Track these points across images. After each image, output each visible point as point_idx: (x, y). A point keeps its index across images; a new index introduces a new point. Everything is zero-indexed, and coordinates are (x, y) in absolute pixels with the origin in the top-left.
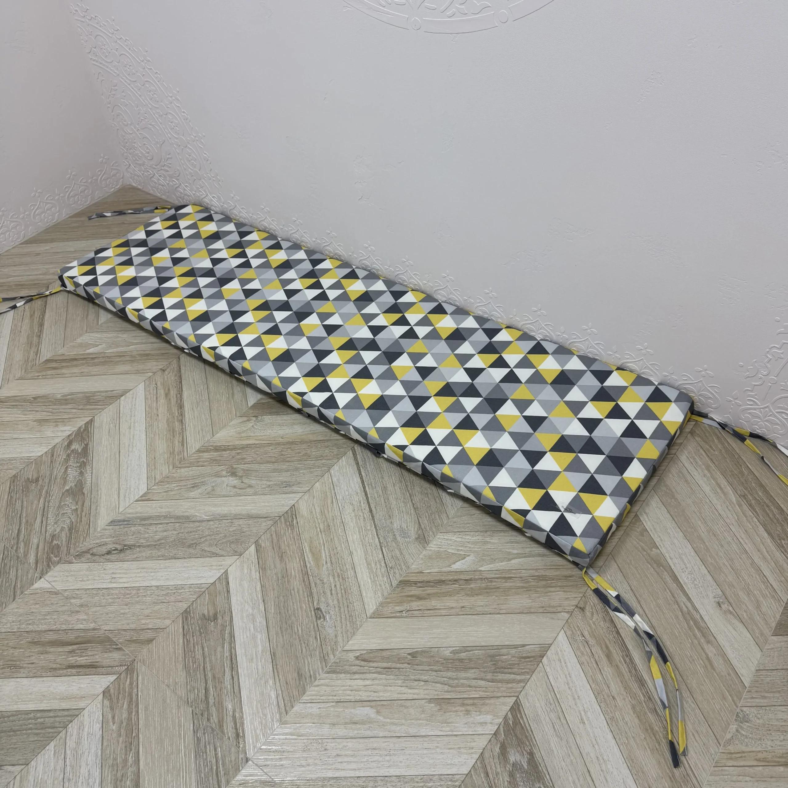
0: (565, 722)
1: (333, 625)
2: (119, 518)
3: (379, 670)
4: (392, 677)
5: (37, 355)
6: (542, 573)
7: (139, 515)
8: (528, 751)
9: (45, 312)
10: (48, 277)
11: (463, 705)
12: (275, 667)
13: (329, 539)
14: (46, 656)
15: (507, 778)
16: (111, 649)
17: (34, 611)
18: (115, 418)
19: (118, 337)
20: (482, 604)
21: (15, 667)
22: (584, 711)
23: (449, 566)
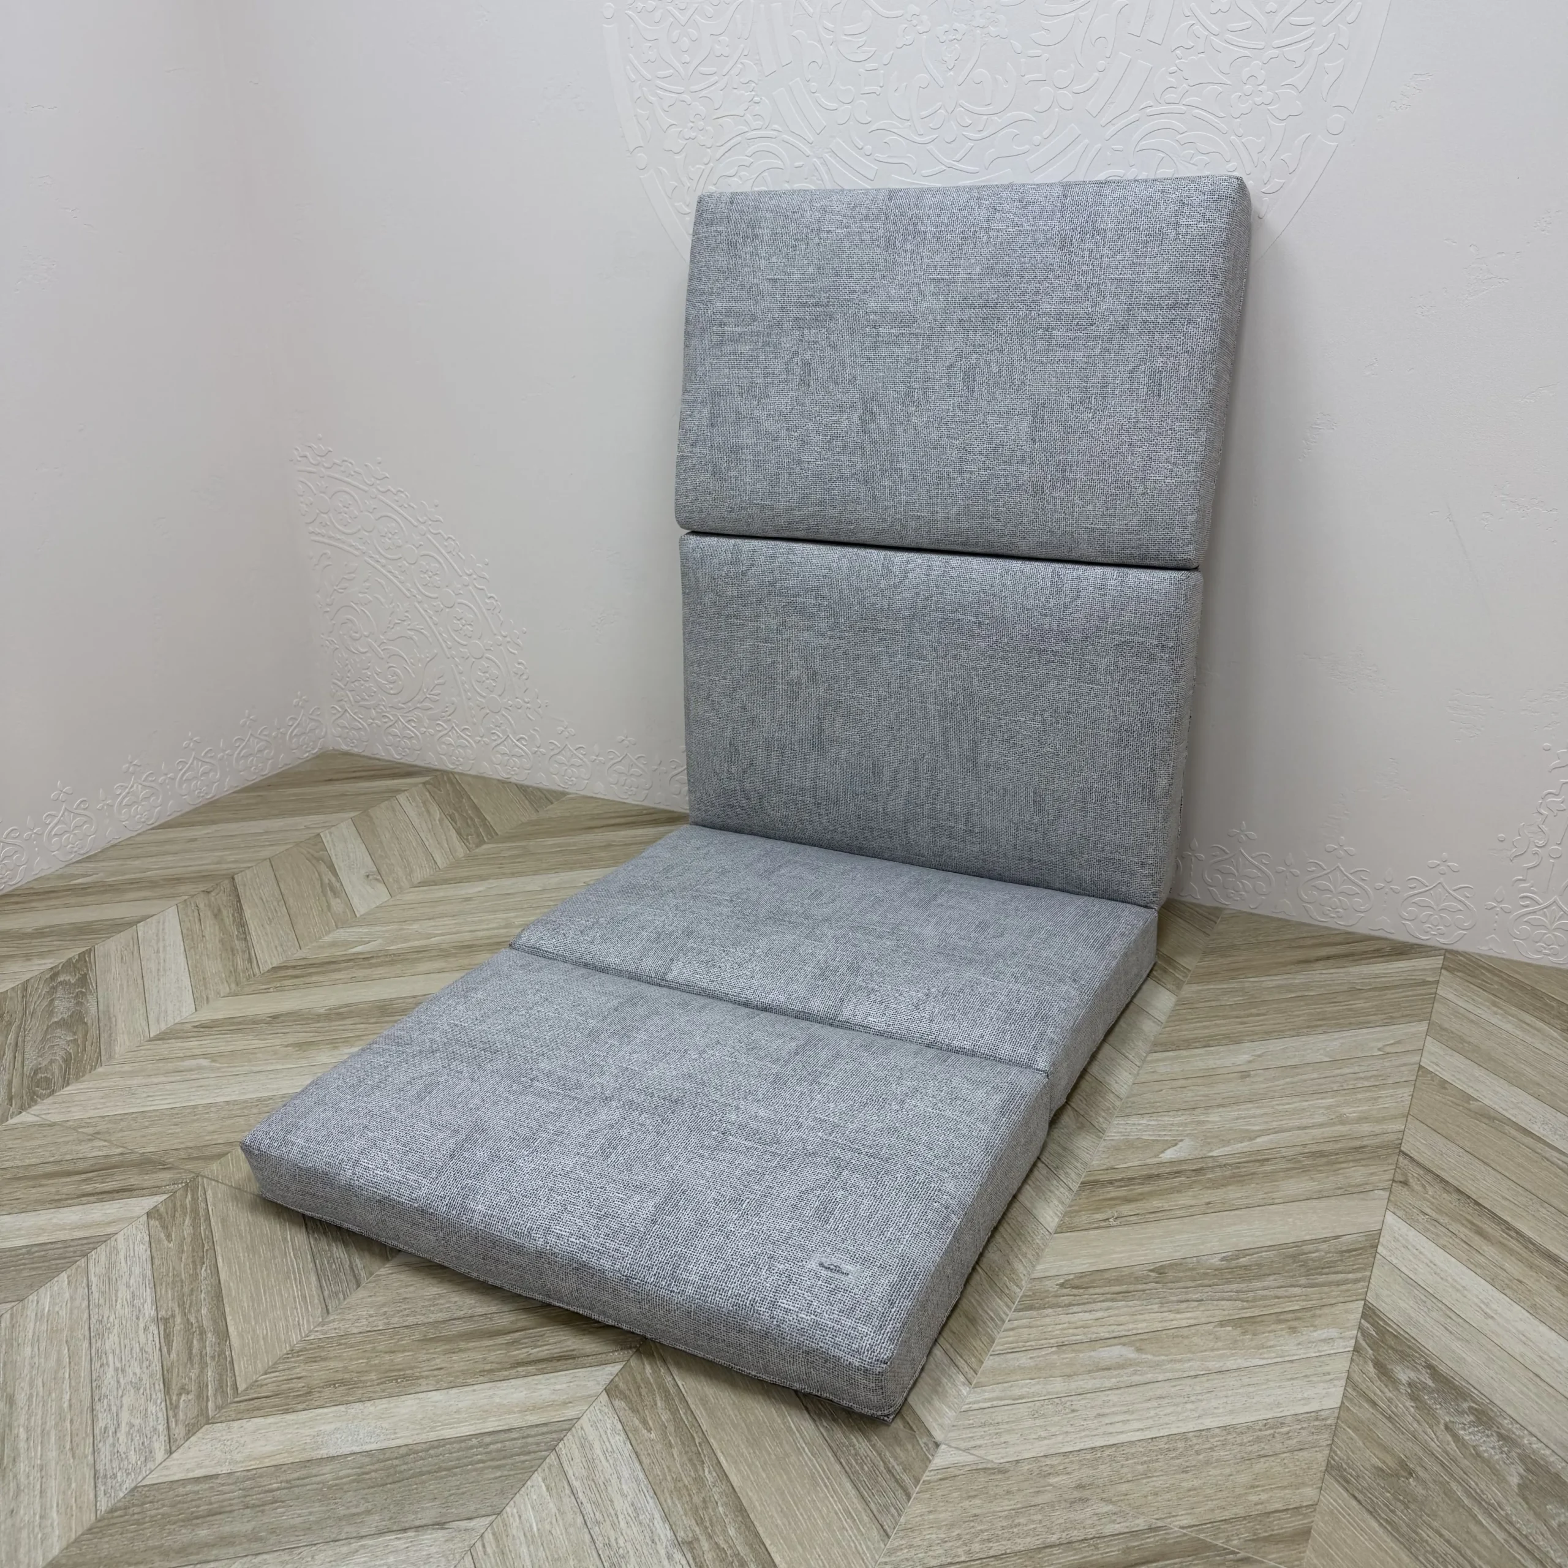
0: (1461, 1321)
3: (1109, 1296)
4: (1138, 1303)
5: (250, 960)
6: (1315, 1148)
8: (1423, 1364)
9: (242, 908)
10: (225, 866)
11: (1280, 1322)
14: (463, 1355)
15: (1409, 1404)
17: (408, 1296)
19: (404, 929)
20: (1239, 1195)
21: (405, 1377)
22: (1483, 1303)
23: (1156, 1156)
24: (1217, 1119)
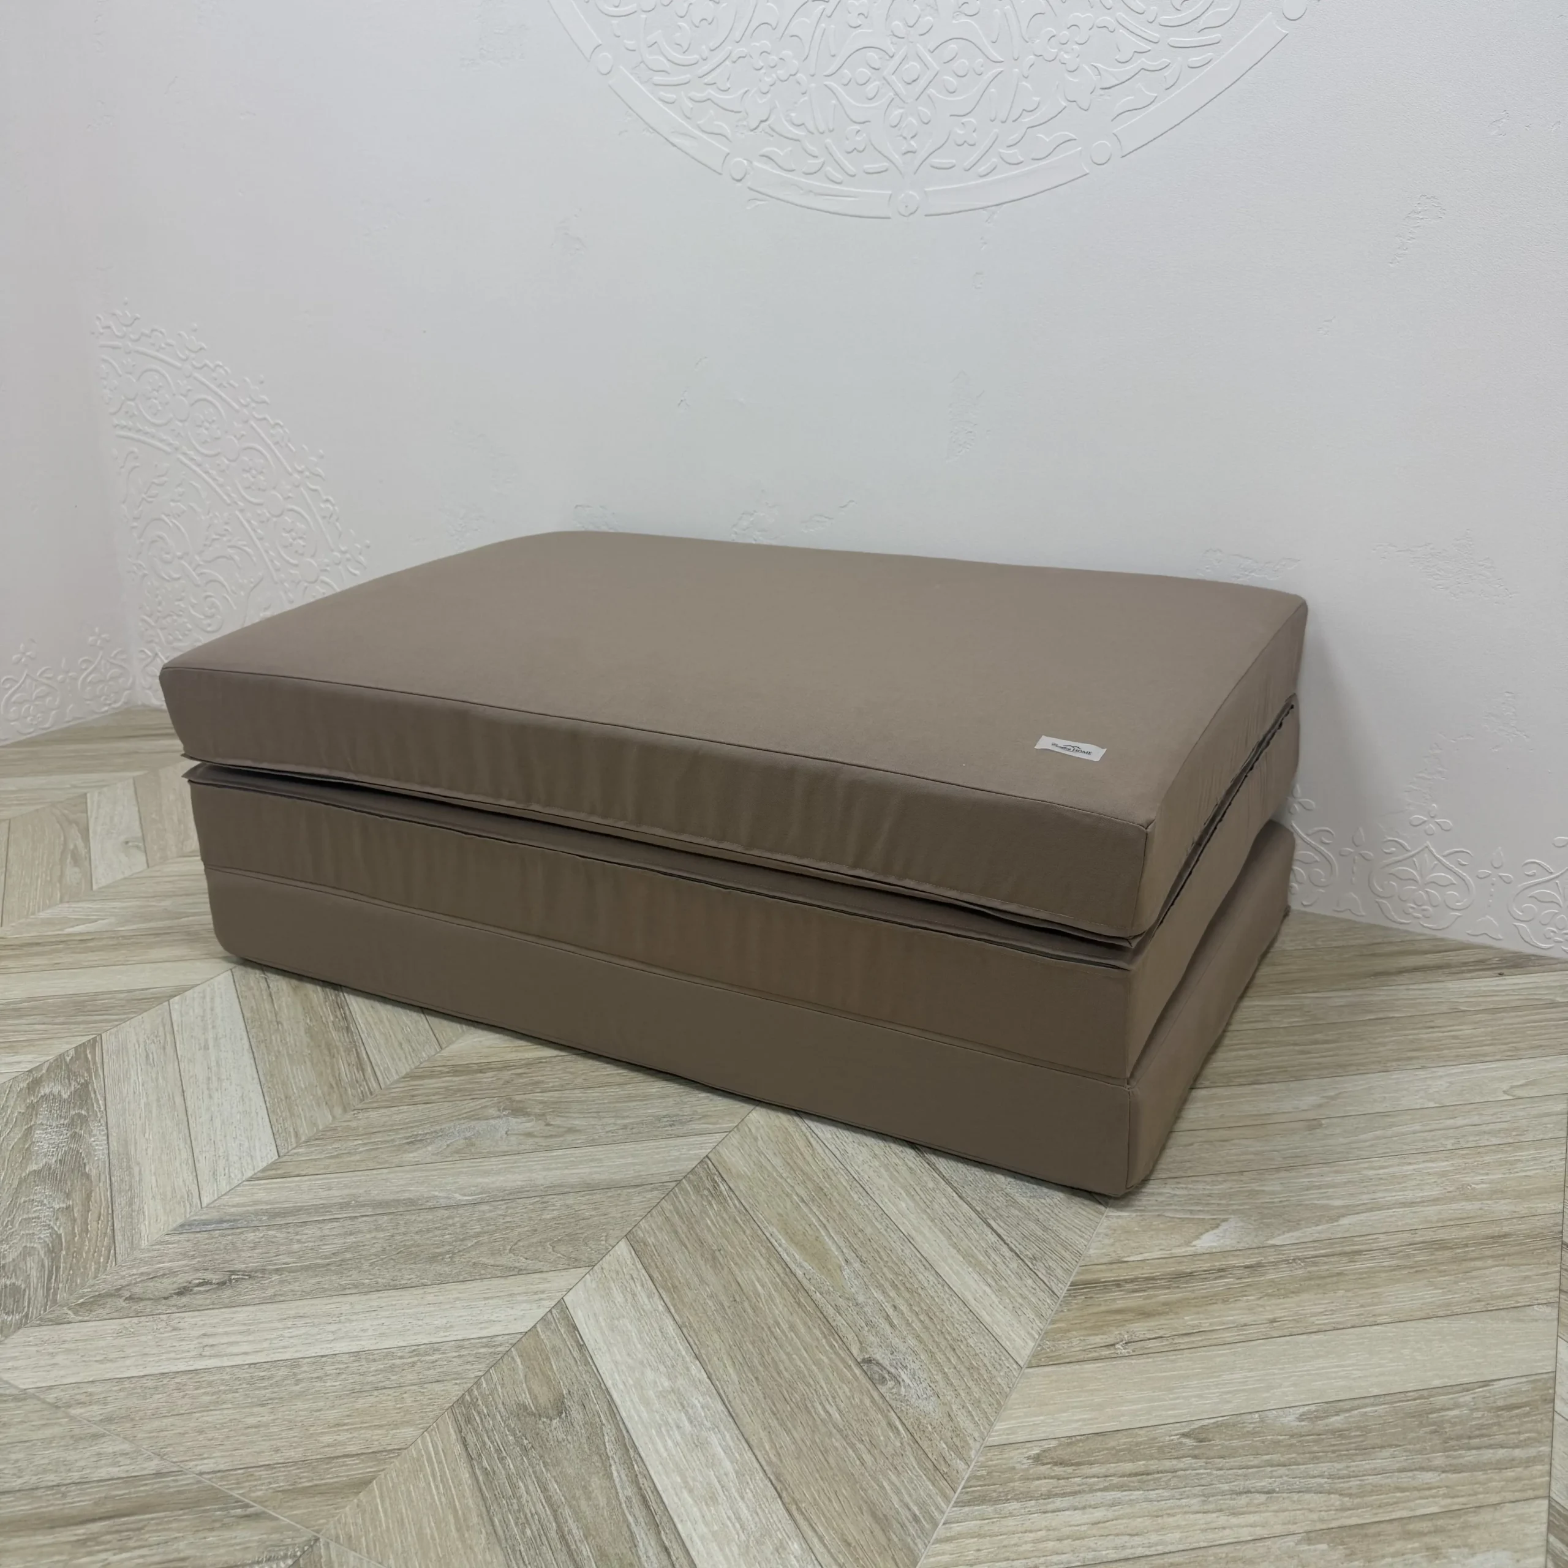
1: (929, 1393)
2: (203, 1217)
3: (1115, 1480)
4: (1166, 1494)
7: (265, 1207)
11: (1408, 1535)
12: (793, 1508)
13: (835, 1215)
16: (226, 1520)
18: (161, 1033)
20: (1319, 1309)
23: (1188, 1243)
24: (1278, 1188)
